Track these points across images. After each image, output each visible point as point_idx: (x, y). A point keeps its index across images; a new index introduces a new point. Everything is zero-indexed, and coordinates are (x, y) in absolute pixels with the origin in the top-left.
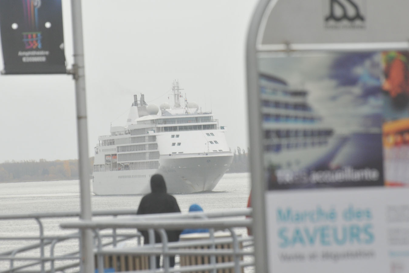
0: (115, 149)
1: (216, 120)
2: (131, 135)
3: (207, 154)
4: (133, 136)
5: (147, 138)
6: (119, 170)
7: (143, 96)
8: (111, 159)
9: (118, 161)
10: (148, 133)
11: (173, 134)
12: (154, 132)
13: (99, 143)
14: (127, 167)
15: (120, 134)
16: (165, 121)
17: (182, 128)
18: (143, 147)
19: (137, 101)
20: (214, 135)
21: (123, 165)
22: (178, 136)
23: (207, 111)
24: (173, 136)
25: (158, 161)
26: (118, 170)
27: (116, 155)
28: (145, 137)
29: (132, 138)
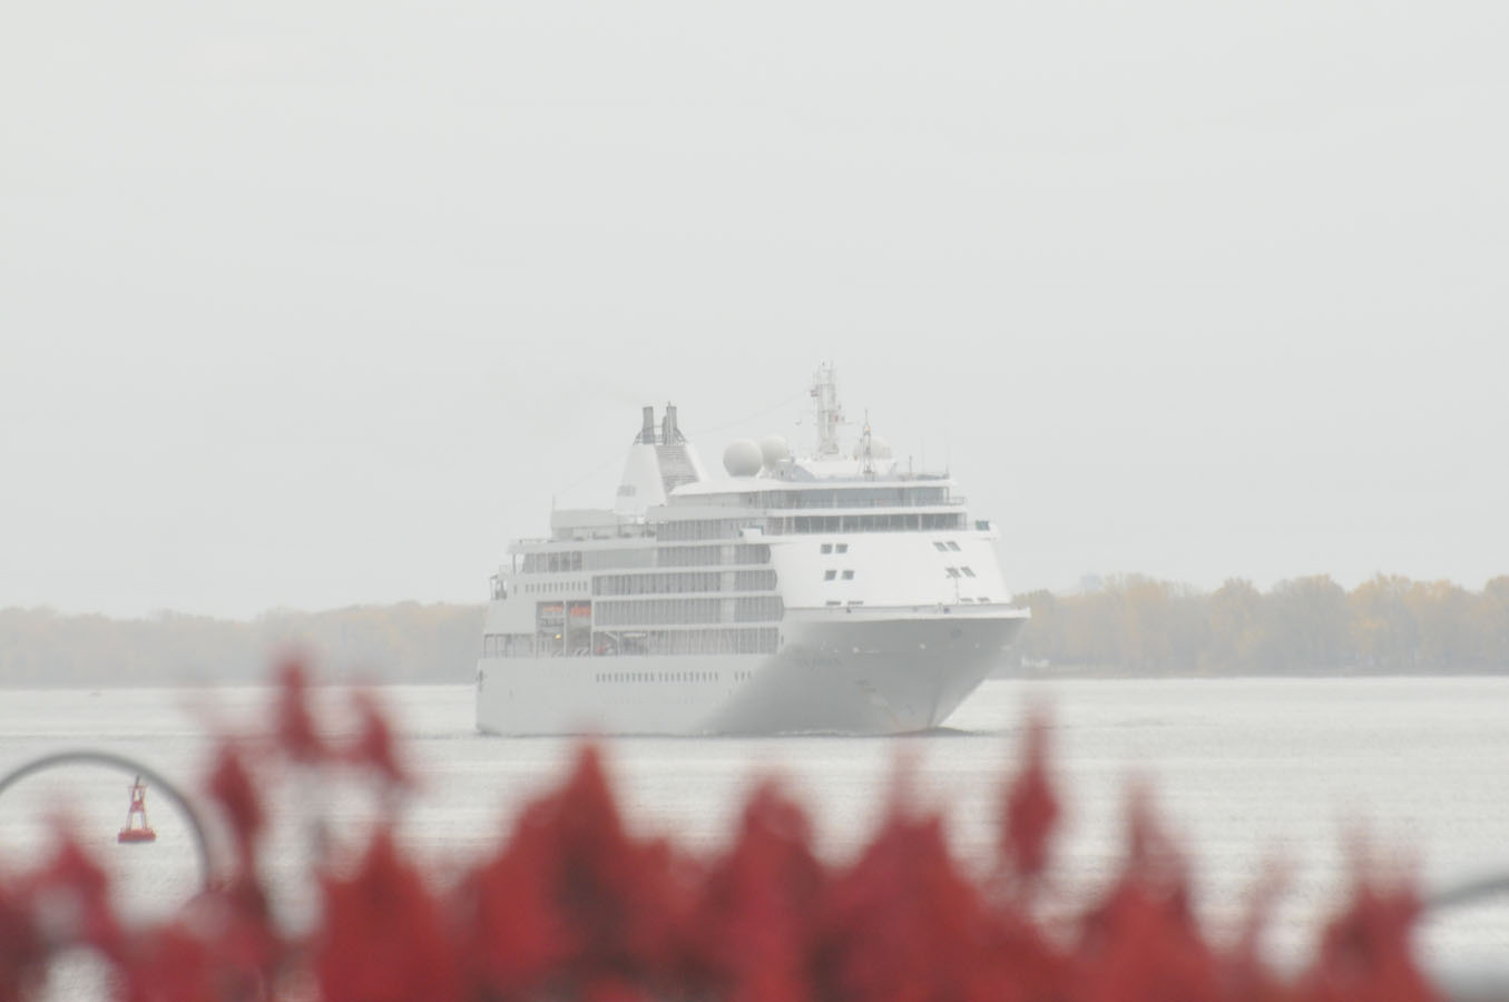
0: (585, 584)
1: (962, 500)
2: (658, 540)
3: (947, 610)
4: (664, 544)
5: (729, 553)
6: (602, 653)
7: (671, 409)
8: (564, 616)
9: (597, 624)
10: (741, 534)
11: (827, 542)
12: (763, 533)
13: (511, 563)
14: (631, 646)
15: (595, 537)
16: (795, 498)
17: (852, 524)
18: (713, 581)
19: (653, 427)
20: (958, 549)
21: (617, 639)
22: (842, 548)
23: (929, 470)
24: (827, 549)
25: (776, 629)
26: (595, 654)
27: (587, 604)
28: (718, 547)
29: (661, 550)
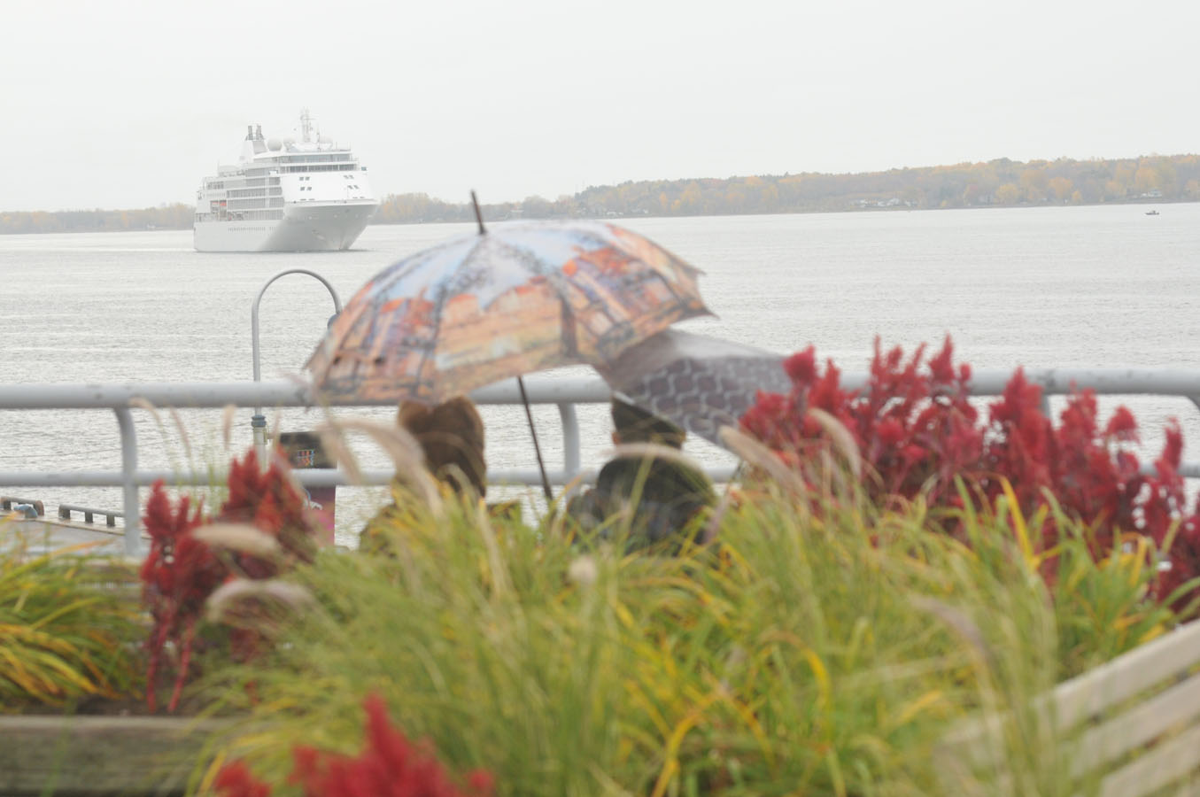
0: (225, 194)
1: (356, 160)
2: (246, 176)
3: (345, 202)
4: (249, 178)
5: (267, 181)
6: (230, 220)
7: (259, 127)
8: (219, 206)
9: (228, 209)
10: (269, 174)
11: (301, 176)
12: (277, 173)
13: (203, 186)
14: (240, 217)
15: (230, 175)
16: (291, 159)
17: (312, 169)
18: (262, 191)
19: (252, 134)
20: (353, 178)
21: (235, 214)
22: (308, 178)
23: (344, 148)
24: (302, 179)
25: (282, 210)
26: (228, 220)
27: (225, 201)
28: (264, 179)
29: (247, 180)
